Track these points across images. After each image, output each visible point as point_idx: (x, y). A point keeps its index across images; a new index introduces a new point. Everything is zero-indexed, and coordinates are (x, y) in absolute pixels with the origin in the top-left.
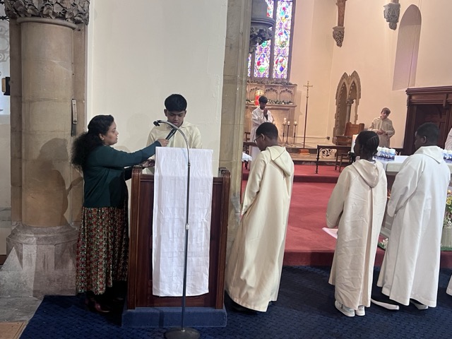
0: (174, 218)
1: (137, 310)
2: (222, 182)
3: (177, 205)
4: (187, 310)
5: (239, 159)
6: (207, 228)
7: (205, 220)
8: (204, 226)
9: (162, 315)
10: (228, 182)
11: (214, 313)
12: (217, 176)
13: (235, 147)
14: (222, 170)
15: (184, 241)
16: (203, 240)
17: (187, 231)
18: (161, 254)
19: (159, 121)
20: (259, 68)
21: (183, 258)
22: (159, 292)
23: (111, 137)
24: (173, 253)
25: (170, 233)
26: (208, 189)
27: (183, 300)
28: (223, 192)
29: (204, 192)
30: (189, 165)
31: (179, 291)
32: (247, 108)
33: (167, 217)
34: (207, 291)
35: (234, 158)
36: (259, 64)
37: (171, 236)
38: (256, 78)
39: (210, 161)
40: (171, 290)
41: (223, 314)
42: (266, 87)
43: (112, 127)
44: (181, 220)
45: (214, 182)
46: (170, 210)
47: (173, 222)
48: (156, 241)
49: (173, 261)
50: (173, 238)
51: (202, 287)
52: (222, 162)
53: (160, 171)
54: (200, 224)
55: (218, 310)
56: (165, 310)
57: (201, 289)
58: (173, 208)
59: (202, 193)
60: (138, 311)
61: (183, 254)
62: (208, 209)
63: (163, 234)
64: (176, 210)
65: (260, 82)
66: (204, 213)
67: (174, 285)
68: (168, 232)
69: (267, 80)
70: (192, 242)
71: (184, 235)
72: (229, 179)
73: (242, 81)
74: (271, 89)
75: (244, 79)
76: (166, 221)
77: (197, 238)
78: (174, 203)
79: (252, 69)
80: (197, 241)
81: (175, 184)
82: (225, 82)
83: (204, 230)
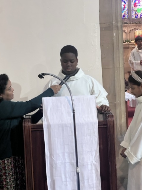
0: (65, 163)
2: (107, 125)
3: (67, 150)
5: (122, 99)
6: (96, 169)
7: (94, 162)
8: (93, 167)
10: (112, 124)
13: (117, 89)
15: (76, 183)
16: (95, 181)
17: (78, 174)
20: (136, 9)
23: (8, 95)
25: (63, 176)
26: (94, 133)
28: (109, 134)
30: (74, 113)
33: (59, 162)
36: (135, 5)
37: (64, 179)
38: (133, 19)
43: (8, 86)
44: (72, 164)
45: (99, 125)
46: (61, 155)
47: (65, 167)
48: (51, 185)
50: (66, 181)
53: (47, 120)
54: (90, 167)
58: (64, 155)
59: (88, 137)
62: (96, 151)
63: (57, 178)
64: (66, 155)
65: (138, 22)
66: (92, 155)
68: (61, 176)
70: (84, 183)
71: (76, 177)
73: (117, 27)
75: (119, 23)
76: (58, 165)
77: (88, 180)
78: (64, 148)
79: (129, 11)
80: (88, 182)
81: (63, 130)
82: (102, 29)
83: (94, 171)
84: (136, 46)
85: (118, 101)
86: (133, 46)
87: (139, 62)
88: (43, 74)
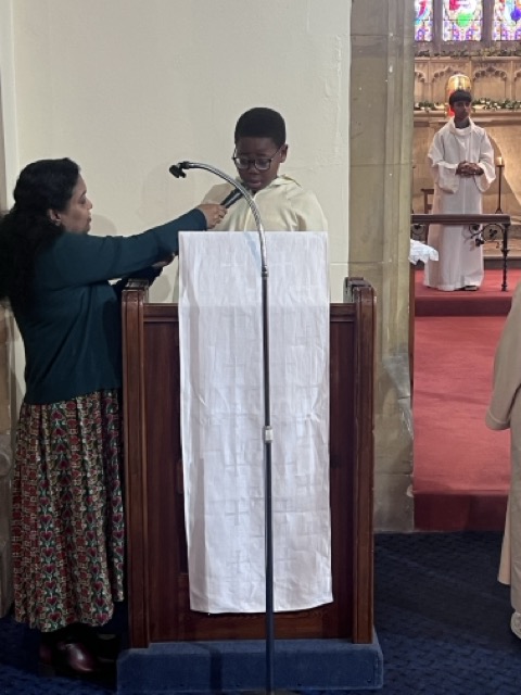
0: (234, 414)
1: (154, 649)
2: (353, 316)
3: (240, 380)
4: (280, 646)
5: (401, 254)
6: (318, 436)
8: (311, 431)
9: (217, 660)
10: (369, 314)
11: (350, 654)
12: (340, 300)
13: (389, 224)
14: (353, 285)
15: (261, 472)
16: (312, 469)
17: (268, 446)
18: (207, 506)
20: (454, 15)
21: (262, 513)
22: (204, 600)
23: (77, 217)
24: (235, 502)
25: (227, 452)
26: (318, 336)
27: (266, 623)
28: (358, 340)
29: (307, 344)
30: (264, 276)
31: (257, 600)
32: (418, 124)
33: (217, 412)
34: (329, 599)
36: (454, 4)
37: (228, 460)
38: (445, 44)
39: (319, 262)
40: (235, 597)
41: (371, 656)
42: (475, 64)
43: (77, 191)
44: (251, 418)
45: (332, 316)
46: (223, 392)
47: (233, 426)
48: (191, 473)
49: (237, 523)
50: (235, 464)
51: (315, 589)
52: (356, 267)
53: (191, 295)
54: (301, 429)
55: (359, 647)
56: (225, 647)
57: (311, 593)
58: (231, 394)
59: (302, 347)
60: (158, 652)
61: (262, 503)
62: (321, 387)
63: (209, 455)
64: (238, 394)
65: (459, 53)
66: (309, 397)
67: (243, 585)
68: (221, 450)
69: (476, 47)
70: (282, 472)
71: (261, 456)
73: (401, 47)
74: (490, 70)
76: (215, 421)
77: (295, 463)
78: (233, 376)
79: (437, 20)
80: (295, 470)
81: (232, 323)
82: (357, 52)
83: (311, 442)
85: (388, 260)
86: (441, 120)
87: (455, 166)
88: (185, 165)
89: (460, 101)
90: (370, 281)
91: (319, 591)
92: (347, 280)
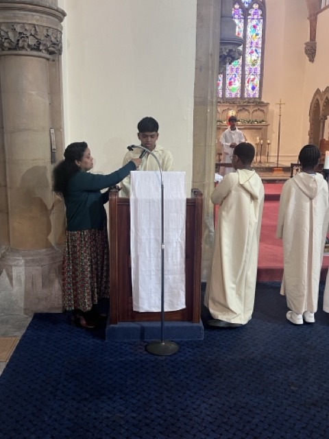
0: (150, 239)
1: (120, 325)
2: (195, 203)
3: (152, 226)
4: (166, 324)
5: (212, 179)
6: (181, 247)
7: (179, 240)
8: (179, 245)
9: (143, 329)
10: (200, 203)
11: (192, 327)
12: (190, 197)
13: (207, 168)
14: (195, 192)
15: (160, 260)
16: (179, 259)
17: (163, 251)
18: (140, 273)
19: (133, 146)
20: (231, 88)
21: (160, 275)
22: (138, 307)
23: (86, 163)
24: (150, 271)
25: (147, 252)
26: (182, 211)
27: (161, 316)
28: (196, 212)
29: (177, 213)
30: (162, 188)
31: (159, 308)
32: (218, 129)
33: (144, 238)
34: (184, 307)
35: (206, 179)
36: (230, 84)
37: (148, 256)
38: (227, 99)
39: (182, 183)
40: (150, 307)
41: (200, 328)
42: (238, 106)
43: (86, 153)
44: (157, 240)
45: (187, 203)
46: (146, 232)
47: (150, 243)
48: (134, 261)
49: (151, 279)
50: (150, 257)
51: (179, 303)
52: (195, 184)
53: (135, 195)
54: (175, 244)
55: (195, 325)
56: (146, 324)
57: (178, 305)
58: (149, 231)
59: (175, 214)
60: (121, 326)
61: (160, 272)
62: (182, 229)
63: (141, 254)
64: (152, 230)
65: (232, 102)
66: (178, 233)
67: (152, 301)
68: (145, 252)
69: (238, 100)
70: (168, 260)
71: (160, 254)
72: (202, 200)
73: (212, 102)
74: (244, 109)
75: (214, 100)
76: (143, 241)
77: (172, 257)
78: (150, 224)
79: (224, 89)
80: (172, 259)
81: (150, 206)
82: (196, 103)
83: (179, 249)
84: (229, 127)
85: (207, 181)
86: (225, 127)
87: (229, 144)
89: (232, 120)
90: (201, 190)
91: (181, 305)
92: (192, 190)
